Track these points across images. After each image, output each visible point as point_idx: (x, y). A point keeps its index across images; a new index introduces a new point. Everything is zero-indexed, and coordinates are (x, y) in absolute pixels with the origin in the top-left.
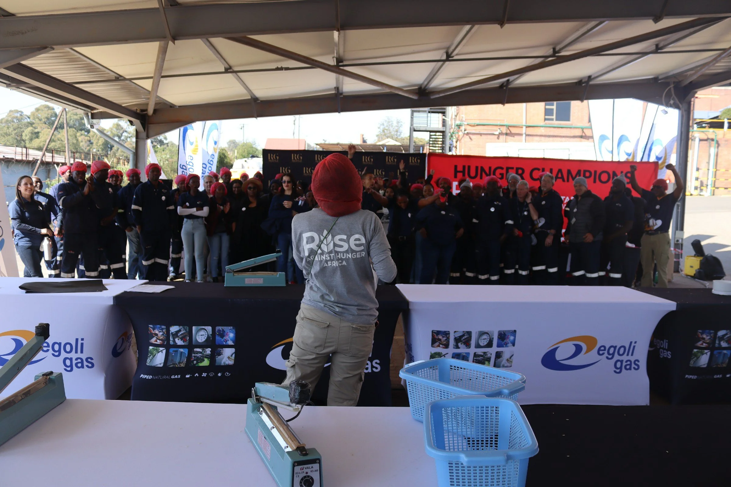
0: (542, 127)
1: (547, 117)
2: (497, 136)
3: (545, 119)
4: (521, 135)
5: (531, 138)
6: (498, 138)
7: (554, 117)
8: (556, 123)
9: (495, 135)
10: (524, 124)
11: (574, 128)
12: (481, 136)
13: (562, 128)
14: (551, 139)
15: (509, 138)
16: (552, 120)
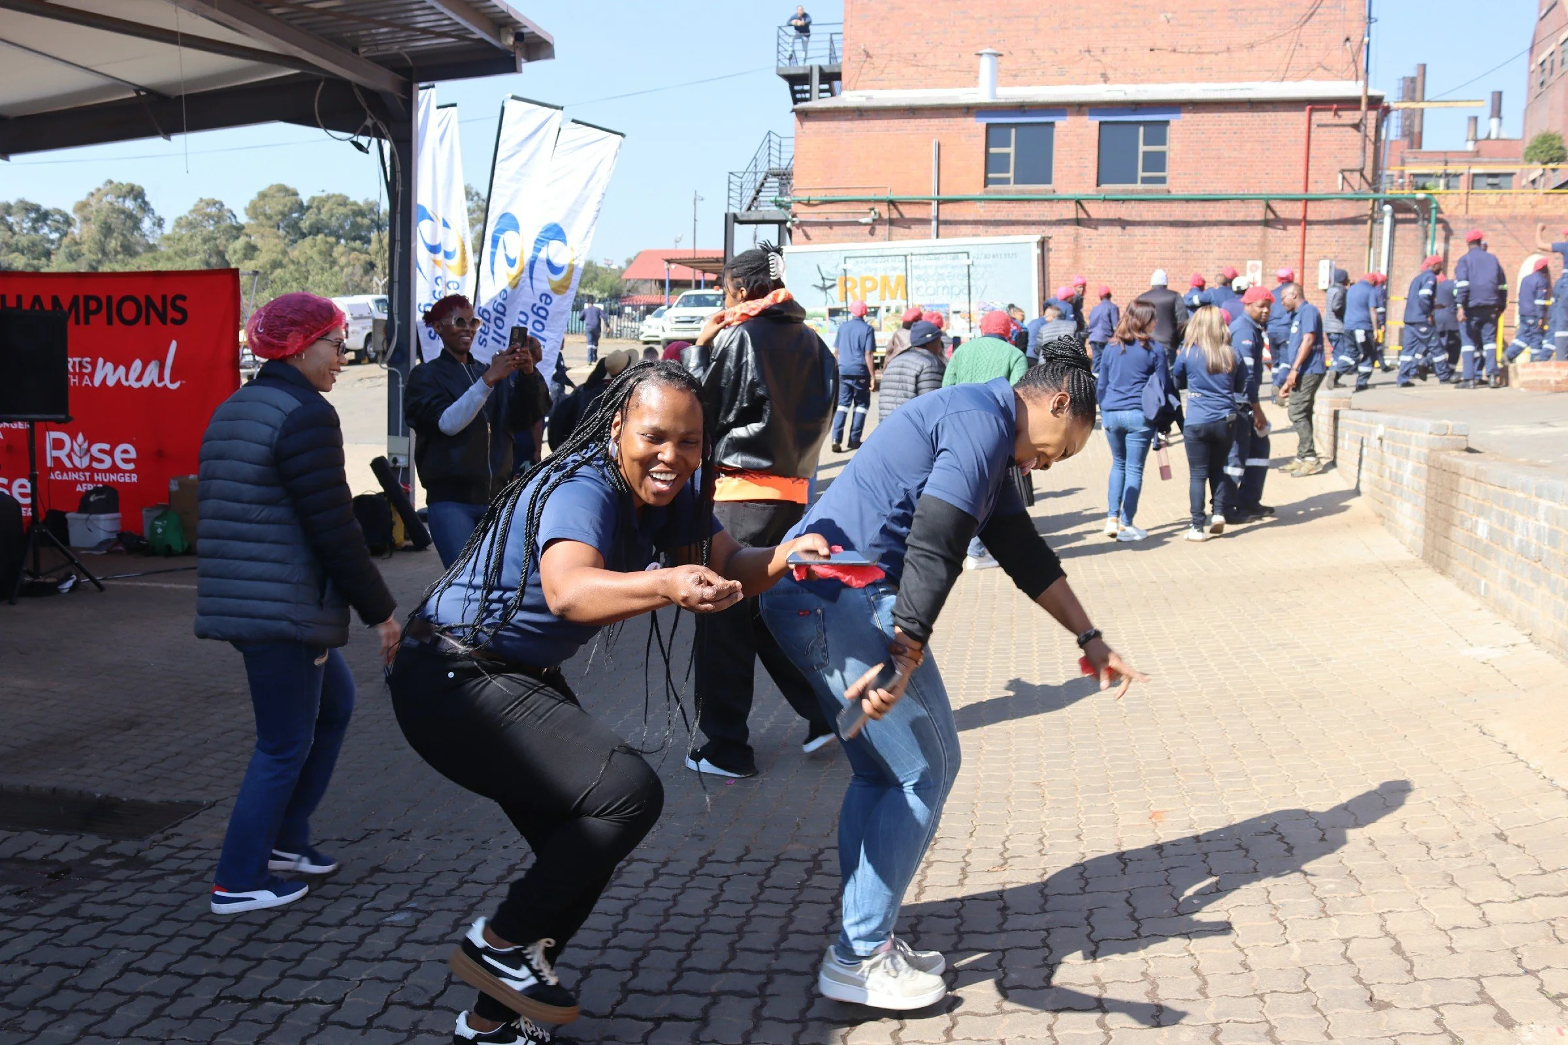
0: (980, 200)
1: (990, 175)
2: (869, 228)
3: (987, 182)
4: (925, 222)
5: (952, 229)
6: (872, 233)
7: (1011, 175)
8: (1013, 189)
9: (861, 224)
10: (934, 195)
11: (1059, 200)
12: (831, 228)
13: (1029, 200)
14: (1003, 229)
15: (897, 230)
16: (1006, 181)
